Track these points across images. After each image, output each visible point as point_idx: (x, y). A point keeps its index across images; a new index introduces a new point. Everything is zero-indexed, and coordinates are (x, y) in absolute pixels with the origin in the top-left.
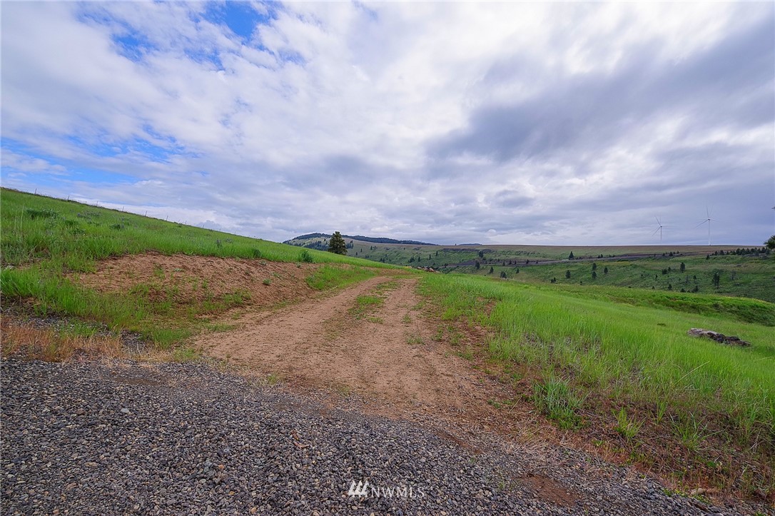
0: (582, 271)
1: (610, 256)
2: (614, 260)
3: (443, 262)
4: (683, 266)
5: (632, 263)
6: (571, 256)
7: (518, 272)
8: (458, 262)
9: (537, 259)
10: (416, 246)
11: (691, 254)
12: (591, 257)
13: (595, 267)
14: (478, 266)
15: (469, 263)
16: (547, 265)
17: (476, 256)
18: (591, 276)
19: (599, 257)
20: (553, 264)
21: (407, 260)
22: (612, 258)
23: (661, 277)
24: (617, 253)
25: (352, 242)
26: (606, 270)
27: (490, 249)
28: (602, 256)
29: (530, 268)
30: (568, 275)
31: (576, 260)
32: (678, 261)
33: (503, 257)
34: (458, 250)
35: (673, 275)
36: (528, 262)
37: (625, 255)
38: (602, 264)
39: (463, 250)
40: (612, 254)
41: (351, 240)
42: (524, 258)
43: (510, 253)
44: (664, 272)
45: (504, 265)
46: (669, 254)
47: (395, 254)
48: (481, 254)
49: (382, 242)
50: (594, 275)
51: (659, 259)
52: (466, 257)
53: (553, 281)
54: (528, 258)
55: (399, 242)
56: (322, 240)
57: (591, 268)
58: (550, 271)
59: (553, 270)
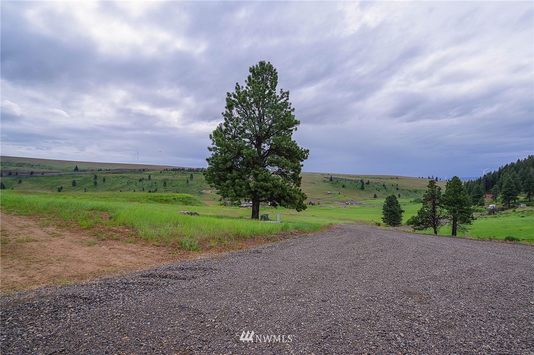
0: (86, 180)
1: (107, 170)
2: (110, 173)
4: (150, 177)
5: (121, 175)
6: (76, 169)
7: (20, 182)
9: (42, 170)
11: (153, 170)
12: (92, 170)
13: (96, 177)
16: (53, 176)
18: (93, 184)
19: (99, 171)
20: (60, 175)
22: (108, 171)
23: (139, 184)
24: (112, 168)
26: (104, 180)
28: (101, 170)
29: (35, 178)
30: (74, 184)
31: (80, 173)
32: (147, 174)
35: (145, 182)
36: (32, 173)
37: (117, 170)
38: (101, 176)
40: (108, 169)
42: (26, 169)
43: (10, 164)
44: (140, 180)
45: (2, 176)
46: (143, 170)
50: (96, 183)
51: (137, 173)
53: (60, 190)
54: (32, 170)
57: (93, 178)
58: (57, 181)
59: (60, 180)
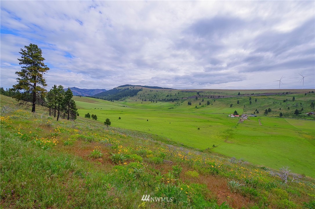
0: (245, 101)
1: (257, 94)
2: (259, 96)
3: (181, 97)
4: (294, 98)
5: (268, 97)
6: (239, 94)
7: (215, 101)
8: (188, 97)
9: (223, 95)
10: (170, 90)
11: (296, 93)
12: (248, 94)
13: (250, 99)
14: (197, 98)
15: (193, 97)
16: (228, 98)
17: (196, 94)
18: (249, 103)
19: (252, 94)
20: (231, 98)
21: (165, 96)
22: (258, 95)
23: (283, 104)
24: (260, 92)
25: (142, 88)
26: (256, 100)
27: (202, 91)
28: (253, 94)
29: (220, 99)
30: (238, 102)
31: (241, 96)
32: (290, 96)
33: (208, 94)
34: (188, 91)
35: (289, 103)
36: (219, 96)
37: (265, 93)
38: (253, 98)
39: (190, 91)
40: (258, 93)
41: (142, 87)
42: (217, 95)
43: (211, 92)
44: (285, 101)
45: (208, 98)
46: (286, 93)
47: (161, 93)
48: (198, 93)
49: (155, 88)
50: (251, 102)
51: (281, 95)
52: (191, 95)
53: (231, 106)
54: (219, 95)
55: (162, 88)
56: (129, 87)
57: (249, 99)
58: (230, 101)
59: (231, 100)
